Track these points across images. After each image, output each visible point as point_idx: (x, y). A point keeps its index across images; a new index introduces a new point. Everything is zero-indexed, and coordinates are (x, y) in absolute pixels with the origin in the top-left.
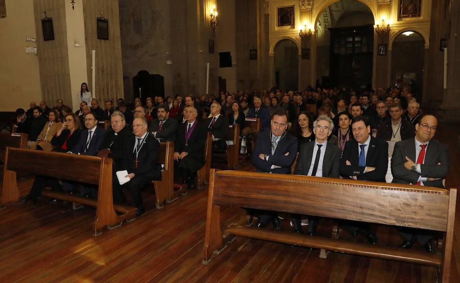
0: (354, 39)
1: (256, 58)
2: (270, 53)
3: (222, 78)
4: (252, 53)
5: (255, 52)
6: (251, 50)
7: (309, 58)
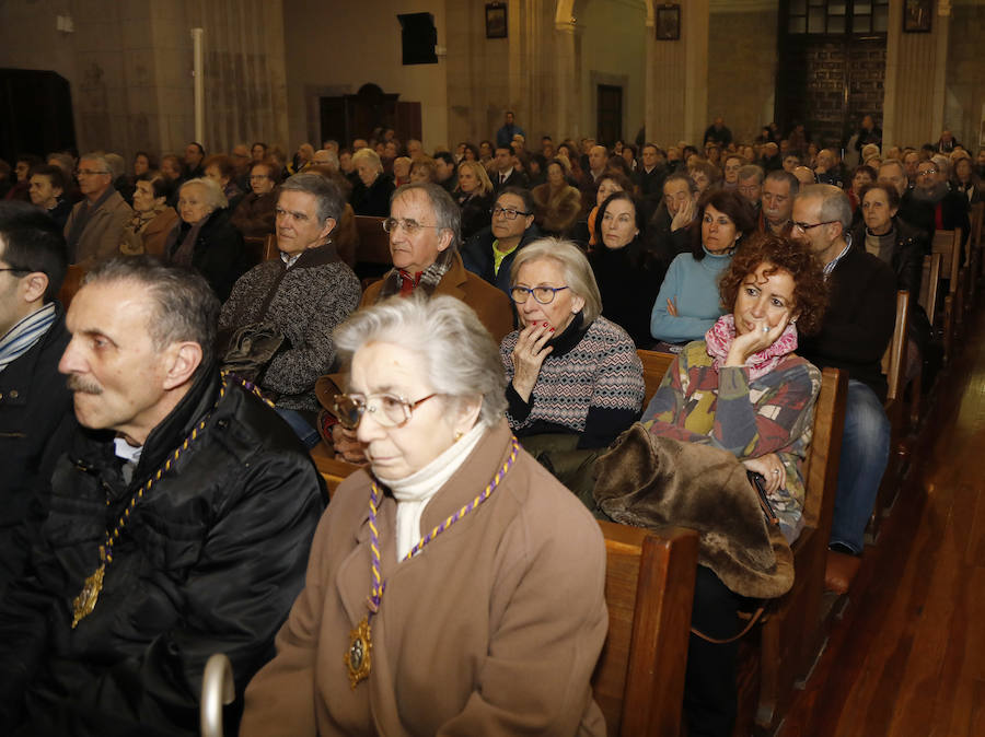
0: (850, 9)
1: (504, 35)
2: (558, 20)
3: (401, 99)
4: (491, 15)
5: (500, 13)
6: (489, 7)
7: (677, 37)
